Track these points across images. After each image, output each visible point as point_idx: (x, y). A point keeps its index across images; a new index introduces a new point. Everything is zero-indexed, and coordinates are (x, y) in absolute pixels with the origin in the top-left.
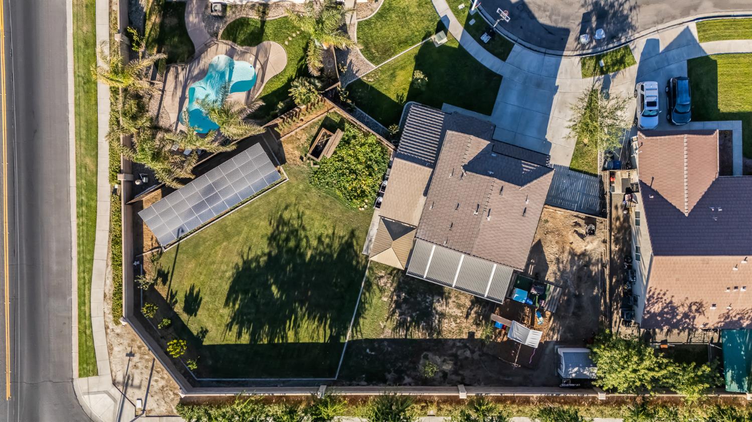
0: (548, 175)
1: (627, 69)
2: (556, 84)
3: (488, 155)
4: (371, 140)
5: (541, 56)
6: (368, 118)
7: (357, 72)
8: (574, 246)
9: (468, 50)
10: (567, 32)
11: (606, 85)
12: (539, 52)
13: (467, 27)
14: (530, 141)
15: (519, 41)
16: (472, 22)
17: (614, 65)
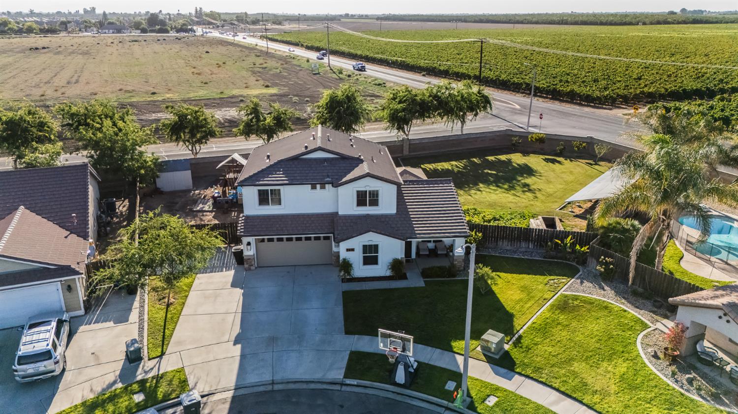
5: (278, 377)
16: (450, 385)
17: (113, 398)
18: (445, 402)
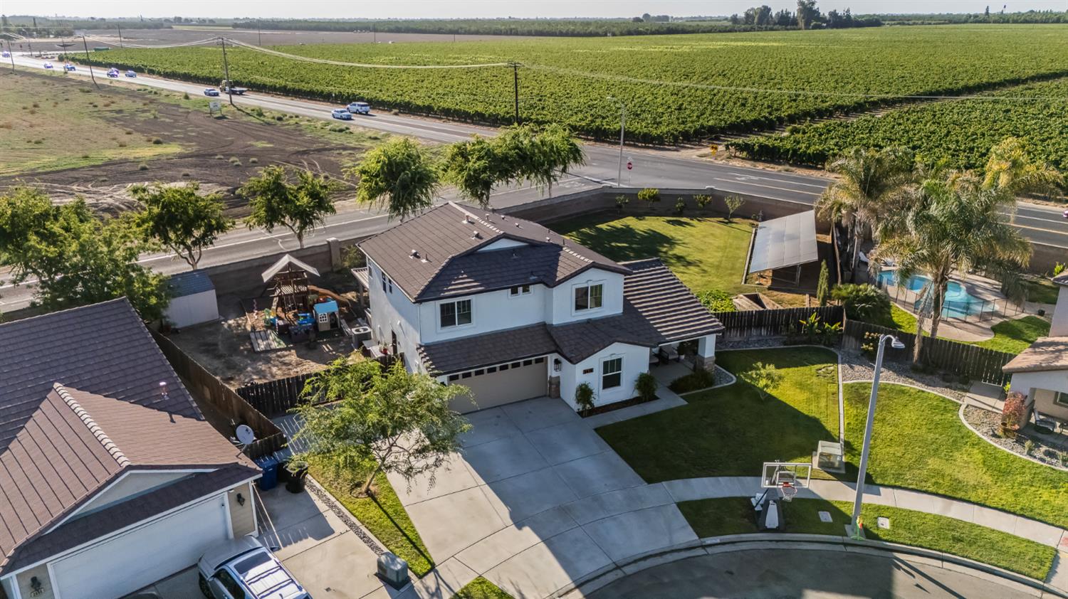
5: (618, 556)
12: (635, 561)
15: (700, 552)
16: (827, 516)
18: (838, 538)
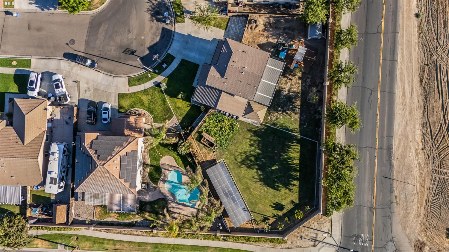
0: (228, 41)
1: (182, 3)
2: (187, 34)
3: (218, 67)
4: (207, 120)
5: (174, 41)
6: (197, 120)
7: (176, 124)
8: (261, 30)
9: (169, 74)
10: (164, 29)
11: (189, 12)
13: (159, 74)
14: (212, 47)
15: (166, 50)
16: (157, 71)
17: (180, 9)
